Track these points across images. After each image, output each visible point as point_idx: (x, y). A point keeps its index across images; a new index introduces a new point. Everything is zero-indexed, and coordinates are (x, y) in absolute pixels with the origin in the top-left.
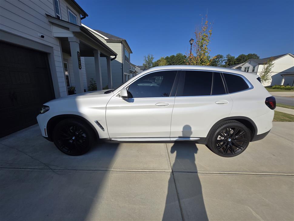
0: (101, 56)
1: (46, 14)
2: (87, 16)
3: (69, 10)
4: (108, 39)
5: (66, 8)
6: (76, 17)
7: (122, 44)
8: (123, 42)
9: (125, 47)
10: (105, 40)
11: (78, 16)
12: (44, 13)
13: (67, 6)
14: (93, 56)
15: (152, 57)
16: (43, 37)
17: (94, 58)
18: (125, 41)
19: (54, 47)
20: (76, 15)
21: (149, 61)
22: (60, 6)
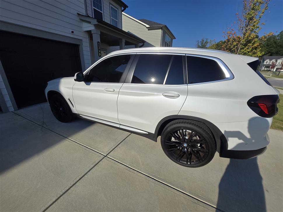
0: (125, 45)
1: (77, 13)
2: (127, 7)
3: (111, 5)
4: (149, 26)
5: (109, 4)
6: (117, 10)
7: (162, 30)
8: (163, 28)
9: (166, 33)
10: (147, 28)
11: (120, 9)
12: (76, 13)
13: (109, 2)
14: (118, 45)
15: (206, 41)
16: (72, 32)
17: (119, 46)
18: (166, 26)
19: (83, 40)
20: (118, 9)
21: (202, 46)
22: (103, 3)
